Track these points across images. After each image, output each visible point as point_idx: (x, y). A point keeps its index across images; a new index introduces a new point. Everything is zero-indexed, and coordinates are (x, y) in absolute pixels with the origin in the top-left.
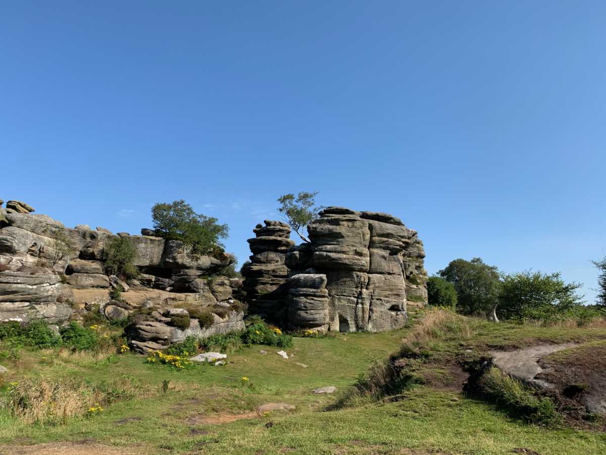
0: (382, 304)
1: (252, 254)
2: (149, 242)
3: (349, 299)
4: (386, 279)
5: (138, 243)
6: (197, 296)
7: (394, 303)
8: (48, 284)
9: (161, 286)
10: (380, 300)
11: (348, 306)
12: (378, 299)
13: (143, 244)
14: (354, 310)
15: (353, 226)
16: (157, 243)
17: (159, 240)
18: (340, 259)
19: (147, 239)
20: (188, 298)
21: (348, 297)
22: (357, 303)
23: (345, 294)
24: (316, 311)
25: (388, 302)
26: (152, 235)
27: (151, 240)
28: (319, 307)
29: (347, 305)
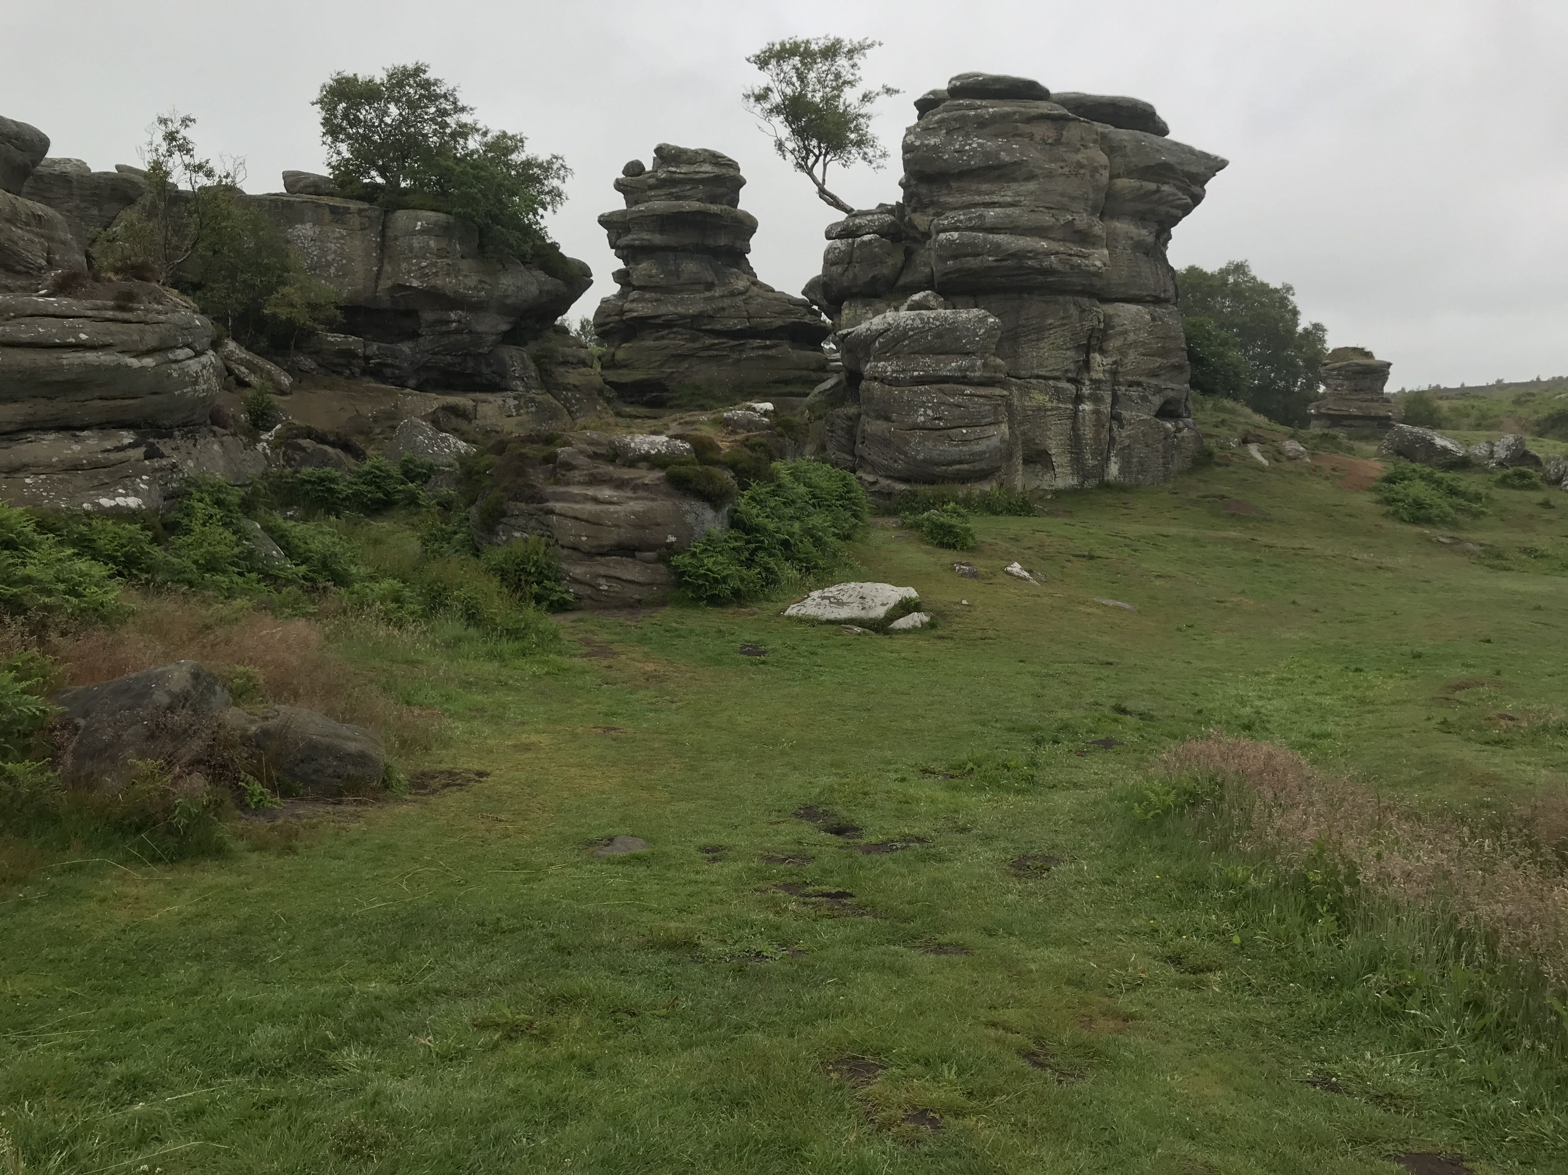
0: (1144, 399)
1: (620, 265)
2: (327, 216)
3: (1056, 388)
4: (1154, 319)
5: (291, 223)
6: (512, 402)
7: (1171, 394)
8: (188, 352)
9: (388, 371)
10: (1139, 384)
11: (1052, 409)
12: (1131, 384)
13: (308, 226)
14: (1069, 422)
15: (1058, 142)
16: (355, 221)
17: (360, 211)
18: (1036, 254)
19: (318, 206)
20: (483, 409)
21: (1051, 382)
22: (1078, 399)
23: (1042, 372)
24: (978, 429)
25: (1159, 390)
26: (331, 194)
27: (334, 210)
28: (983, 417)
29: (1049, 405)
